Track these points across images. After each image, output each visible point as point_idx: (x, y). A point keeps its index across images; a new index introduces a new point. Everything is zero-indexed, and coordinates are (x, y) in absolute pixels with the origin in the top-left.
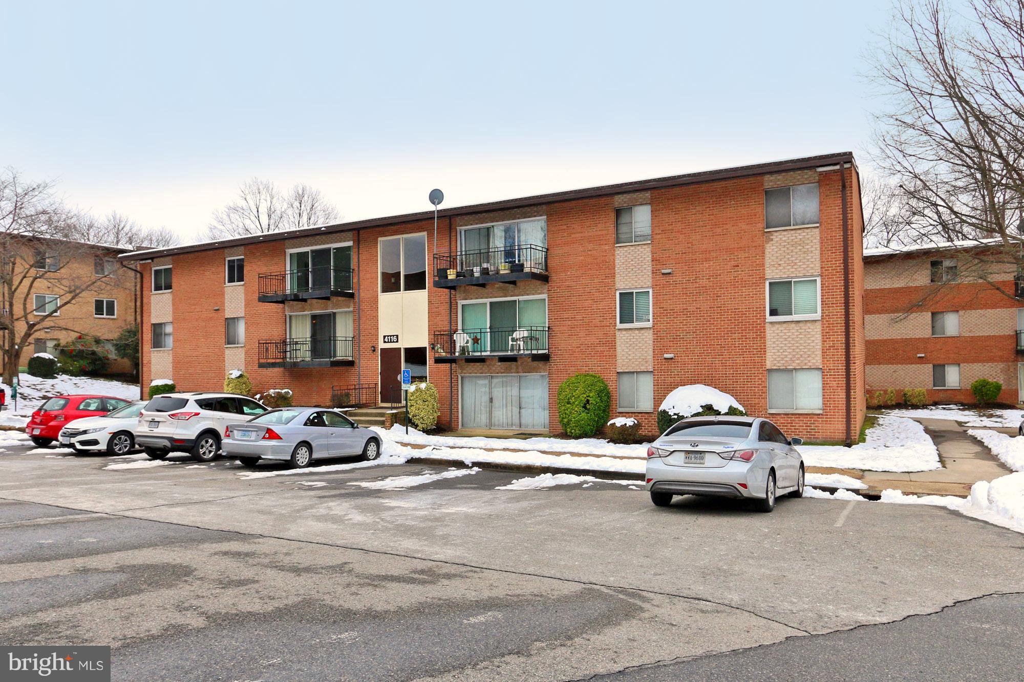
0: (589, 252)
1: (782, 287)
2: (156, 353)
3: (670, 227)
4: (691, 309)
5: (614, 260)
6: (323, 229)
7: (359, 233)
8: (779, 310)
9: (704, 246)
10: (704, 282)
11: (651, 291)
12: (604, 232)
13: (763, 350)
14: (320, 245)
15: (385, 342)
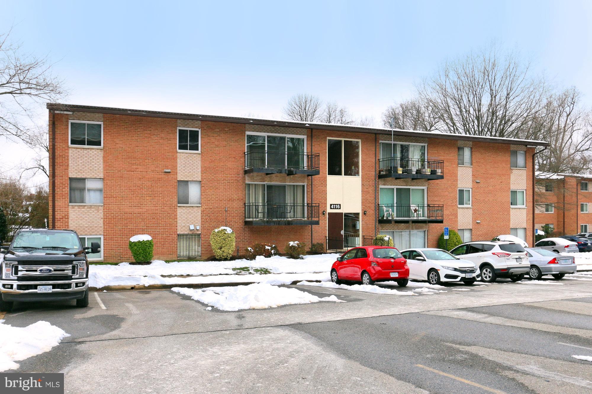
0: (447, 167)
1: (514, 193)
3: (479, 161)
4: (486, 200)
5: (457, 172)
6: (307, 125)
7: (312, 131)
8: (512, 203)
9: (491, 172)
10: (491, 188)
11: (471, 190)
12: (453, 158)
13: (509, 220)
15: (331, 208)
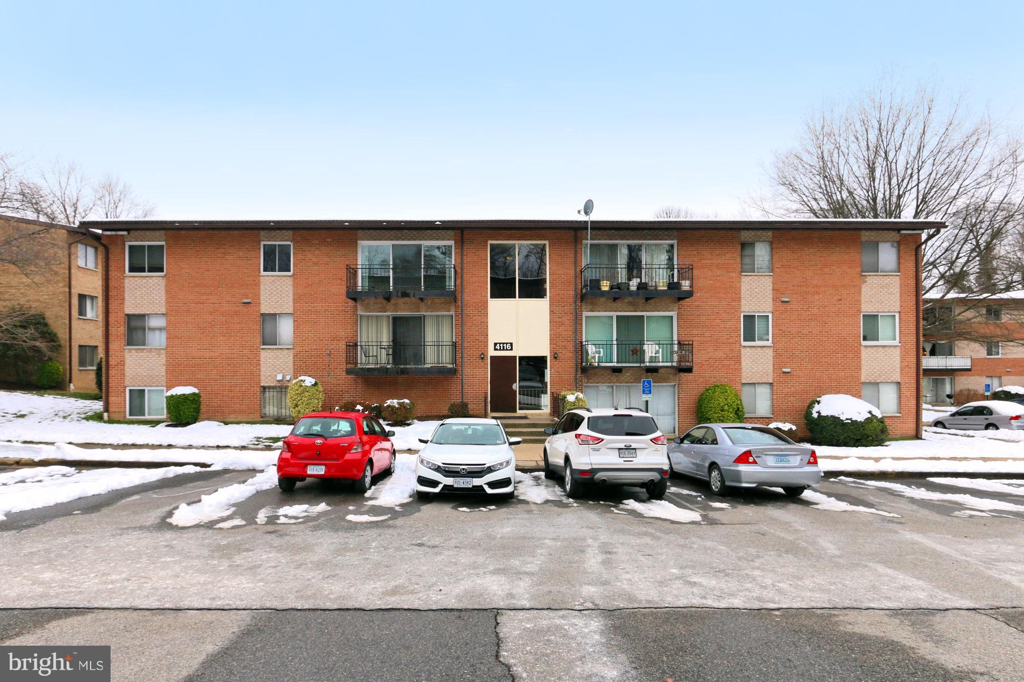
0: (718, 278)
1: (872, 319)
2: (134, 351)
3: (788, 263)
4: (806, 332)
5: (740, 286)
7: (462, 233)
8: (868, 337)
9: (815, 282)
10: (815, 311)
11: (770, 316)
12: (731, 261)
13: (859, 368)
14: (409, 240)
15: (496, 349)
